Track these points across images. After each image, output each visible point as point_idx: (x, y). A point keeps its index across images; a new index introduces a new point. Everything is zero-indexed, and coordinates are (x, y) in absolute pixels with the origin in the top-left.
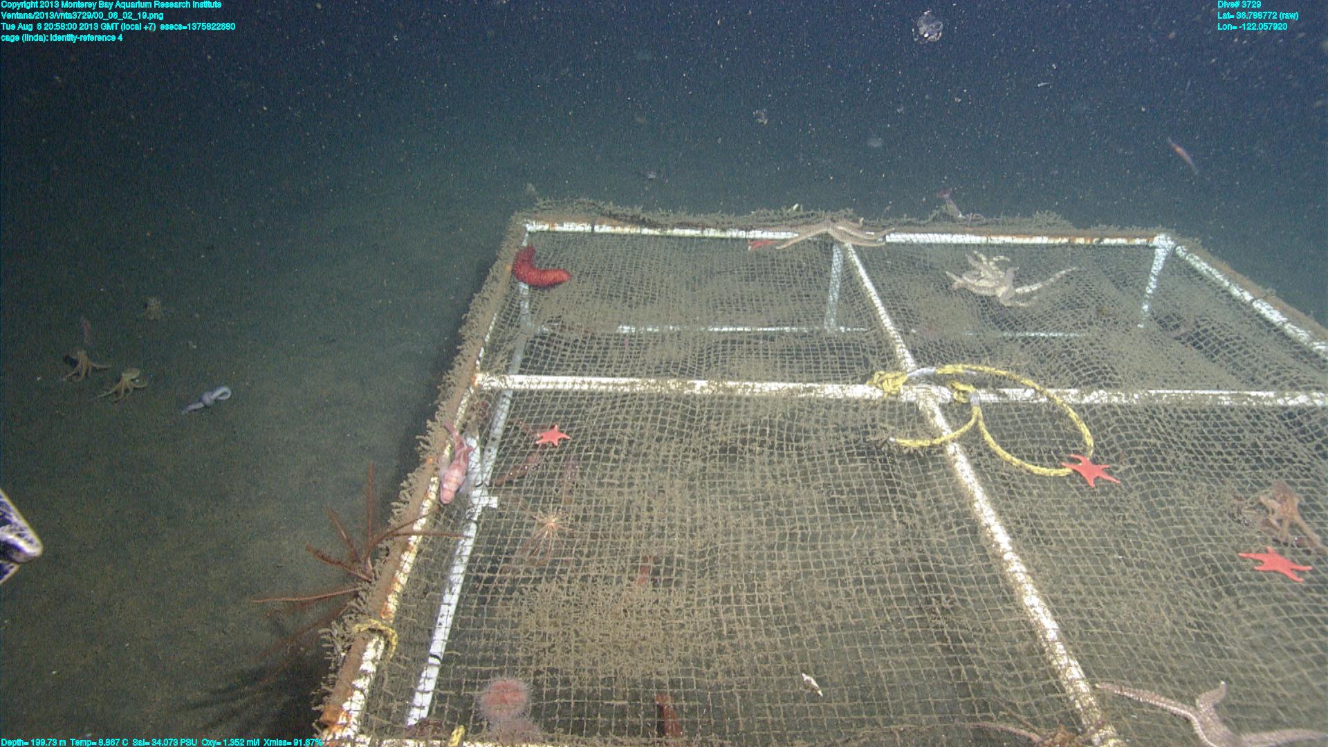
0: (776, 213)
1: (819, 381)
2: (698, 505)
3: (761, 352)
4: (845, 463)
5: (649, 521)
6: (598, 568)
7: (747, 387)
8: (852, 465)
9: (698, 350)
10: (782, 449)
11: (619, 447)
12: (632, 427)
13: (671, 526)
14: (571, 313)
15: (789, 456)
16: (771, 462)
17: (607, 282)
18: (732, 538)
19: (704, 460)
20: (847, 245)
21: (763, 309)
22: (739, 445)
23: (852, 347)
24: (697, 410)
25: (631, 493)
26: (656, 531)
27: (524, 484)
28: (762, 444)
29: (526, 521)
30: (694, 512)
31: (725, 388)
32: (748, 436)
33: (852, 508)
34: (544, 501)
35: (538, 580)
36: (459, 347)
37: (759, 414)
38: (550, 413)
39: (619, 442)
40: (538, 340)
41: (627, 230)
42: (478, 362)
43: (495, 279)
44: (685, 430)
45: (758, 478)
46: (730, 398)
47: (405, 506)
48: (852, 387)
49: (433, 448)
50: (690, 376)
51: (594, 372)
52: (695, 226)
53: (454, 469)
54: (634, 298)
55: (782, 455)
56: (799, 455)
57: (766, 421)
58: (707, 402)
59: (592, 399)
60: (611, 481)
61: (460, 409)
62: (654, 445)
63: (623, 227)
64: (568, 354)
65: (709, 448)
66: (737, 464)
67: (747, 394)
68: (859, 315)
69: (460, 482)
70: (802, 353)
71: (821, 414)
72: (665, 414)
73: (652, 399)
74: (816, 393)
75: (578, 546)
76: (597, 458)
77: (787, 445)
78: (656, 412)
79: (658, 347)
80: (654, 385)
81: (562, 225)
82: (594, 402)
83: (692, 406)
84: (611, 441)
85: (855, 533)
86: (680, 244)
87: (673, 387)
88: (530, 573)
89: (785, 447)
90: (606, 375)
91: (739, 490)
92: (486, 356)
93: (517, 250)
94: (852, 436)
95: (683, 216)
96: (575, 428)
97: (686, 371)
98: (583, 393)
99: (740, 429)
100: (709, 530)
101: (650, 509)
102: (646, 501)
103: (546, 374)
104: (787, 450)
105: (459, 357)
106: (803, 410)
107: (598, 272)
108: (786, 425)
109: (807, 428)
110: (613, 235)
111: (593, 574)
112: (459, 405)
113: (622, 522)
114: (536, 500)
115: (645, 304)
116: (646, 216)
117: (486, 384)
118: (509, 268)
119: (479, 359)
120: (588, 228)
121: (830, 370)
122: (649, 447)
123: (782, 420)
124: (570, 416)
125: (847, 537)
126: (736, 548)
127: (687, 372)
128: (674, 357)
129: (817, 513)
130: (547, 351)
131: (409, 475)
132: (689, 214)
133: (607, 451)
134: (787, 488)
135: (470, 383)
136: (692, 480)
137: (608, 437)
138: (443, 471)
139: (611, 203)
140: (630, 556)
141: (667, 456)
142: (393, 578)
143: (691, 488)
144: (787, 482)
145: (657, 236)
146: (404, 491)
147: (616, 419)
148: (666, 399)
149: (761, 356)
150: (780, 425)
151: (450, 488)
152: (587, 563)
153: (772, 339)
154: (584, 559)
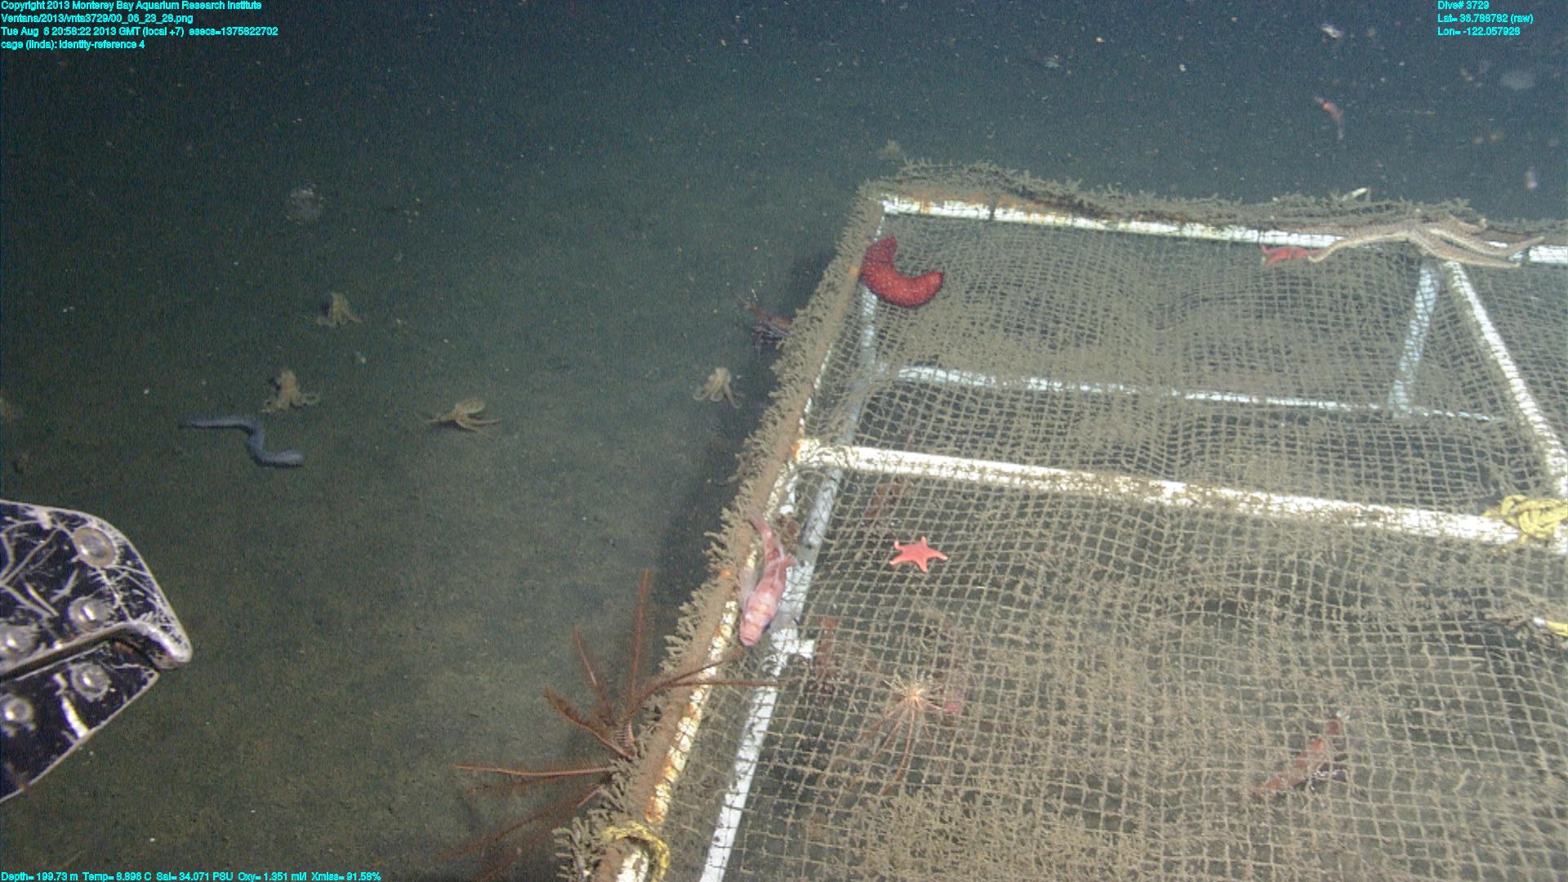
0: (1317, 203)
1: (1391, 501)
2: (1164, 697)
3: (1283, 443)
4: (1442, 653)
5: (1079, 713)
6: (993, 782)
7: (1256, 501)
8: (1456, 658)
9: (1168, 429)
10: (1319, 615)
11: (1031, 582)
12: (1054, 552)
13: (1118, 727)
14: (955, 350)
15: (1332, 628)
16: (1299, 637)
17: (1014, 303)
18: (1226, 759)
19: (1178, 619)
20: (1450, 264)
21: (1286, 369)
22: (1241, 598)
23: (1456, 446)
24: (1166, 532)
25: (1048, 661)
26: (1092, 730)
27: (873, 626)
28: (1284, 600)
29: (874, 687)
30: (1157, 706)
31: (1216, 501)
32: (1259, 586)
33: (1454, 735)
34: (905, 660)
35: (893, 791)
36: (772, 394)
37: (1278, 550)
38: (915, 514)
39: (1031, 574)
40: (899, 393)
41: (1050, 219)
42: (802, 422)
43: (831, 287)
44: (1143, 565)
45: (1274, 660)
46: (1224, 517)
47: (686, 643)
48: (1457, 518)
49: (731, 554)
50: (1155, 472)
51: (990, 453)
52: (1171, 219)
53: (765, 590)
54: (1060, 334)
55: (1317, 626)
56: (1351, 629)
57: (1292, 563)
58: (1184, 520)
59: (987, 497)
60: (1015, 637)
61: (773, 495)
62: (1090, 584)
63: (1044, 213)
64: (947, 418)
65: (1187, 600)
66: (1235, 632)
67: (1256, 512)
68: (1470, 391)
69: (773, 613)
70: (1360, 450)
71: (1396, 561)
72: (1111, 533)
73: (1089, 506)
74: (1385, 523)
75: (959, 741)
76: (992, 596)
77: (1330, 610)
78: (1095, 530)
79: (1100, 420)
80: (1091, 483)
81: (941, 205)
82: (989, 503)
83: (1159, 525)
84: (1018, 570)
85: (1463, 781)
86: (1139, 249)
87: (1124, 490)
88: (881, 776)
89: (1324, 611)
90: (1010, 460)
91: (1239, 677)
92: (812, 412)
93: (867, 242)
94: (1456, 607)
95: (1149, 200)
96: (957, 543)
97: (1146, 465)
98: (971, 485)
99: (1242, 572)
100: (1186, 740)
101: (1080, 693)
102: (1074, 677)
103: (910, 450)
104: (1329, 617)
105: (772, 409)
106: (1361, 551)
107: (1000, 288)
108: (1328, 575)
109: (1368, 583)
110: (1025, 225)
111: (984, 791)
112: (772, 489)
113: (1034, 708)
114: (890, 656)
115: (1078, 345)
116: (1086, 198)
117: (816, 458)
118: (855, 271)
119: (804, 416)
120: (984, 213)
121: (1413, 483)
122: (1081, 587)
123: (1323, 565)
124: (949, 523)
125: (1446, 787)
126: (1235, 779)
127: (1149, 466)
128: (1127, 438)
129: (1388, 735)
130: (913, 412)
131: (694, 594)
132: (1159, 196)
133: (1011, 585)
134: (1330, 685)
135: (790, 455)
136: (1155, 649)
137: (1011, 563)
138: (746, 592)
139: (1027, 172)
140: (1047, 767)
141: (1111, 605)
142: (665, 760)
143: (1154, 664)
144: (1328, 673)
145: (1100, 232)
146: (686, 620)
147: (1026, 534)
148: (1113, 508)
149: (1283, 448)
150: (1318, 574)
151: (755, 620)
152: (975, 771)
153: (1303, 421)
154: (969, 764)
